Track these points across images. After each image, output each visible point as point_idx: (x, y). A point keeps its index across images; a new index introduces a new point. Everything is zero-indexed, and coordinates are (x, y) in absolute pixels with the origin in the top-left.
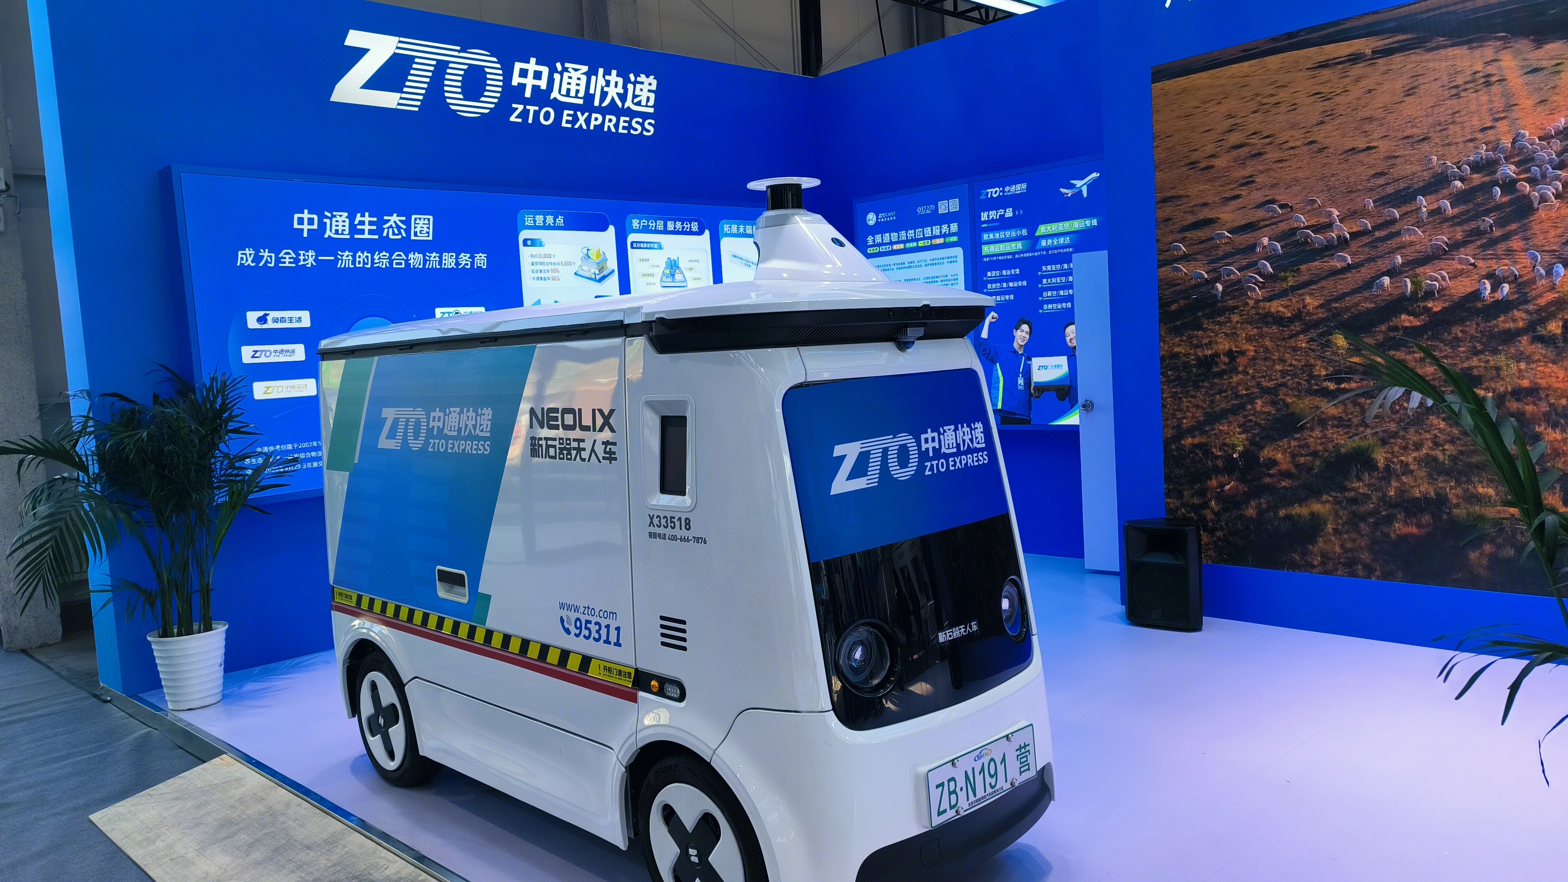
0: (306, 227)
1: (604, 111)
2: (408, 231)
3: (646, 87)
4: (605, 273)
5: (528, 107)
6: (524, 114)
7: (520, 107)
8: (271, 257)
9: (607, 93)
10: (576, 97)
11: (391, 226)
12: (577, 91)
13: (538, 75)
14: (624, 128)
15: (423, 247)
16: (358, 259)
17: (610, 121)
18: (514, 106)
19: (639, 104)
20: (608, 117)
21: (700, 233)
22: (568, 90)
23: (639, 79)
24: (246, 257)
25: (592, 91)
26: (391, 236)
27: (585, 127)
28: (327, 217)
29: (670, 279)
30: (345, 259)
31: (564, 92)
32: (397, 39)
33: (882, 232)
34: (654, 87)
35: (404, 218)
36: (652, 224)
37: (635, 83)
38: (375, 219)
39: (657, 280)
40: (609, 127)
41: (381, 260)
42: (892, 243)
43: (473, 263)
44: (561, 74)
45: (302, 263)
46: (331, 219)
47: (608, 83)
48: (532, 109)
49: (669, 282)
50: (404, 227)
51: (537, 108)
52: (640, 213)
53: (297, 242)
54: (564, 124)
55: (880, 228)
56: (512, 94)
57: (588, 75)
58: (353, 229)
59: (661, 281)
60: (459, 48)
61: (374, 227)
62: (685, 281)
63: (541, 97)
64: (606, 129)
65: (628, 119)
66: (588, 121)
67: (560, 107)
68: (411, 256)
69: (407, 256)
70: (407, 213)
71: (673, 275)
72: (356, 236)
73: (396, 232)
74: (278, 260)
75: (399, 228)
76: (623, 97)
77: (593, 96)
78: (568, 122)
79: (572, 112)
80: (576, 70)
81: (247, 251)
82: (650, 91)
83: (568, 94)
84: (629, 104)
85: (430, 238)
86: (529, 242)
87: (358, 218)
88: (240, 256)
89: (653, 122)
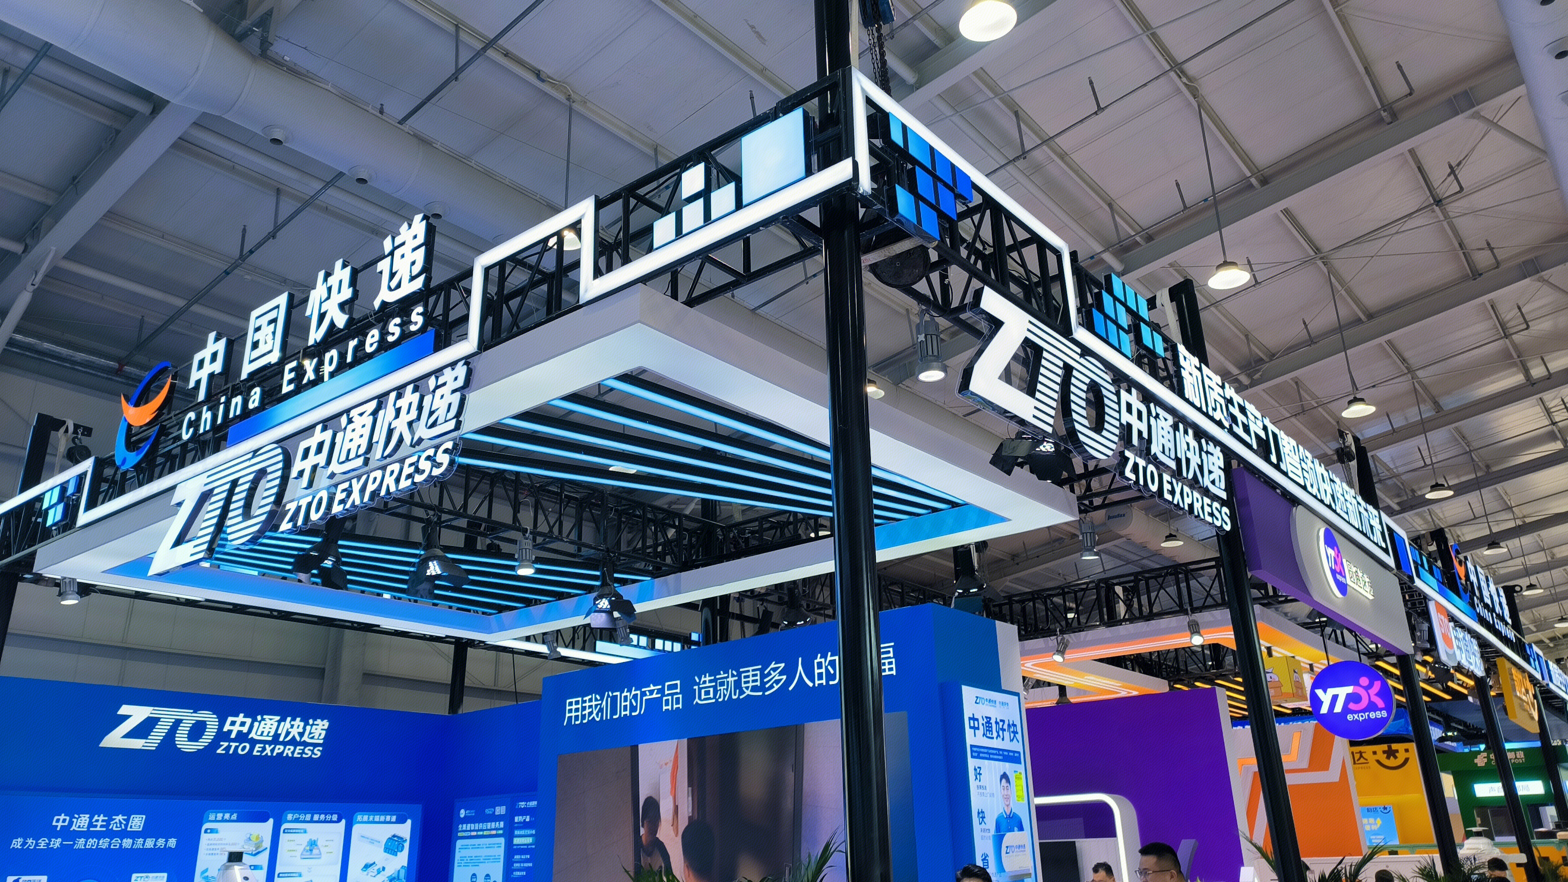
0: (60, 824)
1: (285, 744)
2: (126, 826)
3: (320, 727)
4: (260, 850)
5: (231, 744)
6: (229, 747)
7: (226, 744)
8: (32, 843)
9: (290, 732)
10: (268, 736)
11: (116, 823)
12: (269, 732)
13: (243, 724)
14: (299, 753)
15: (134, 835)
16: (88, 843)
17: (289, 749)
18: (222, 743)
19: (312, 738)
20: (288, 747)
21: (339, 821)
22: (263, 732)
23: (315, 723)
24: (17, 843)
25: (279, 732)
26: (115, 829)
27: (269, 754)
28: (75, 818)
29: (308, 853)
30: (81, 843)
31: (259, 733)
32: (152, 708)
33: (467, 823)
34: (326, 727)
35: (126, 817)
36: (302, 817)
37: (312, 725)
38: (106, 818)
39: (298, 854)
40: (287, 754)
41: (104, 843)
42: (471, 831)
43: (166, 845)
44: (260, 722)
45: (51, 846)
46: (77, 819)
47: (292, 726)
48: (234, 745)
49: (307, 854)
50: (124, 822)
51: (237, 744)
52: (293, 809)
53: (52, 833)
54: (255, 753)
55: (467, 820)
56: (222, 736)
57: (279, 722)
58: (91, 825)
59: (302, 854)
60: (192, 711)
61: (105, 823)
62: (320, 854)
63: (242, 737)
64: (285, 755)
65: (302, 748)
66: (272, 751)
67: (253, 743)
68: (125, 840)
69: (122, 841)
70: (128, 814)
71: (311, 850)
72: (91, 829)
73: (118, 825)
74: (37, 844)
75: (121, 823)
76: (301, 734)
77: (280, 734)
78: (258, 751)
79: (262, 745)
80: (271, 719)
81: (19, 840)
82: (322, 729)
83: (262, 735)
84: (305, 738)
85: (141, 829)
86: (209, 831)
87: (96, 817)
88: (14, 842)
89: (321, 748)
